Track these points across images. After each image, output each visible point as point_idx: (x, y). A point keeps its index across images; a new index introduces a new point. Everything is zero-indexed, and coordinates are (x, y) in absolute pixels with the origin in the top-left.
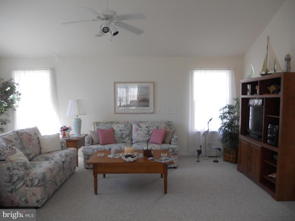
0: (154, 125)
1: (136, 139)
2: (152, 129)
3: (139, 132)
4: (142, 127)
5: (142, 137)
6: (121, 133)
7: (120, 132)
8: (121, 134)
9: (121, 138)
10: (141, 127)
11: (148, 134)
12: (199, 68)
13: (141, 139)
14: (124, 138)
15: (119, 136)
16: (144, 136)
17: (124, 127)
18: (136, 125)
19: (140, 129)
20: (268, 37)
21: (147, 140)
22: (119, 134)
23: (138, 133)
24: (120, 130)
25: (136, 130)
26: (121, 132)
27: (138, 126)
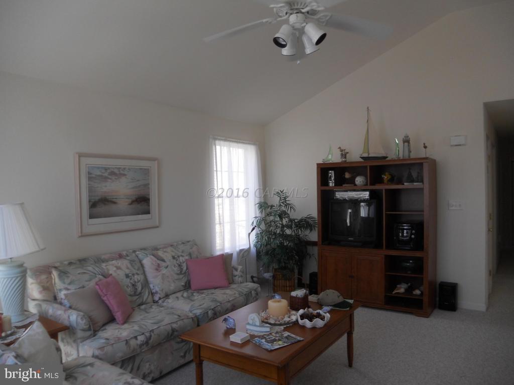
0: (182, 252)
1: (162, 290)
2: (184, 261)
3: (164, 272)
4: (165, 258)
5: (174, 281)
6: (131, 283)
7: (128, 280)
8: (133, 285)
9: (135, 294)
10: (163, 260)
11: (181, 273)
12: (223, 138)
13: (172, 287)
14: (140, 293)
15: (129, 290)
16: (177, 280)
17: (129, 266)
18: (152, 256)
19: (164, 264)
20: (368, 108)
21: (183, 286)
22: (128, 286)
23: (163, 274)
24: (127, 276)
25: (157, 270)
26: (131, 279)
27: (158, 259)
